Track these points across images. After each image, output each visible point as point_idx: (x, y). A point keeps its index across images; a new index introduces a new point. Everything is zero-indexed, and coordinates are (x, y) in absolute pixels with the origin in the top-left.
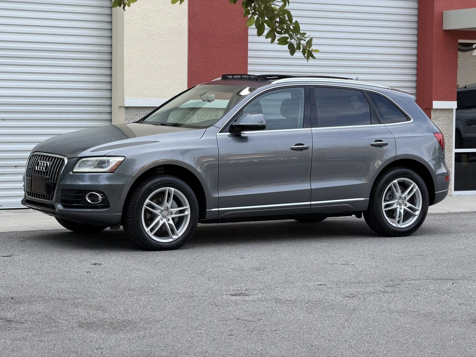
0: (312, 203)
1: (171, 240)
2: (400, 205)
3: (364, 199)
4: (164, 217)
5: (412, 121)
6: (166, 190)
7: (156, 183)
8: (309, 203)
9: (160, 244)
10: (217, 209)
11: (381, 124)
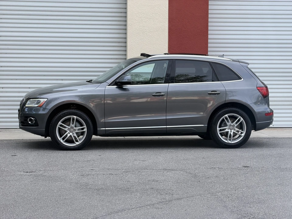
0: (167, 127)
1: (75, 145)
2: (231, 130)
3: (203, 125)
4: (71, 132)
5: (242, 79)
6: (71, 117)
7: (65, 113)
8: (165, 127)
9: (68, 147)
10: (104, 129)
11: (219, 81)
